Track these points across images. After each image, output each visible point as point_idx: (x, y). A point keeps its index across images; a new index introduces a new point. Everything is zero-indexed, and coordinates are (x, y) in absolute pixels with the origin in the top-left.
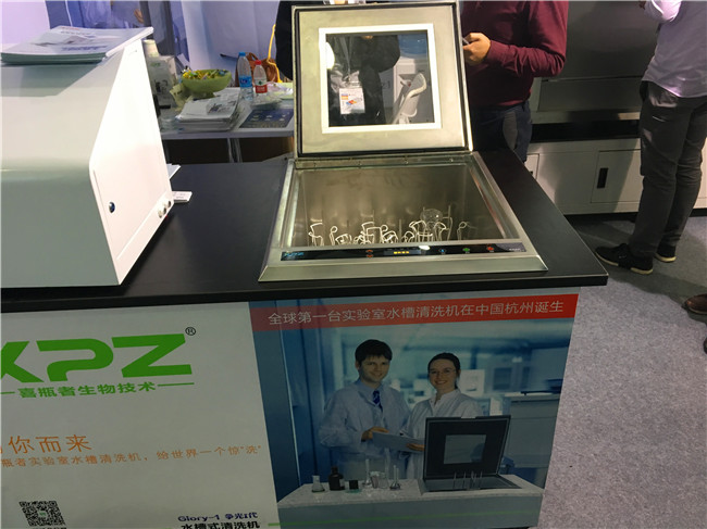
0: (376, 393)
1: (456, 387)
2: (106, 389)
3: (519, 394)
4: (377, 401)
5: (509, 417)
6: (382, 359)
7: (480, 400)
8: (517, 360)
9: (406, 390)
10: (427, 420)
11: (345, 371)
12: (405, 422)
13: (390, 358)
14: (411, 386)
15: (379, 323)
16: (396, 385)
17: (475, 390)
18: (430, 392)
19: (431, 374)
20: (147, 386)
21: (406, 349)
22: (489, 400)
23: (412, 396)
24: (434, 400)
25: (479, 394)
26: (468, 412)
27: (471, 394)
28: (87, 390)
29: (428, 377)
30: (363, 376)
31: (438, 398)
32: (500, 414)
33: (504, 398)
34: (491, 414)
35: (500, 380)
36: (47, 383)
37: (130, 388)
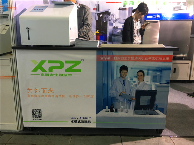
0: (124, 81)
1: (143, 81)
2: (61, 75)
3: (159, 84)
4: (124, 83)
5: (157, 91)
6: (126, 71)
7: (149, 85)
8: (158, 73)
9: (131, 81)
10: (136, 90)
11: (117, 74)
12: (130, 91)
13: (128, 71)
14: (132, 79)
15: (126, 61)
16: (129, 79)
17: (148, 82)
18: (137, 82)
19: (137, 76)
20: (70, 75)
21: (132, 68)
22: (152, 85)
23: (132, 83)
24: (138, 84)
25: (149, 83)
26: (146, 89)
27: (147, 83)
28: (56, 75)
29: (137, 77)
30: (121, 76)
31: (139, 84)
32: (154, 89)
33: (156, 85)
34: (152, 89)
35: (154, 79)
36: (48, 72)
37: (66, 75)
